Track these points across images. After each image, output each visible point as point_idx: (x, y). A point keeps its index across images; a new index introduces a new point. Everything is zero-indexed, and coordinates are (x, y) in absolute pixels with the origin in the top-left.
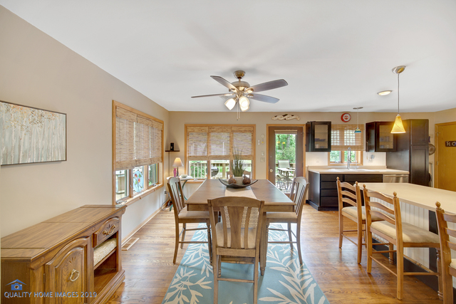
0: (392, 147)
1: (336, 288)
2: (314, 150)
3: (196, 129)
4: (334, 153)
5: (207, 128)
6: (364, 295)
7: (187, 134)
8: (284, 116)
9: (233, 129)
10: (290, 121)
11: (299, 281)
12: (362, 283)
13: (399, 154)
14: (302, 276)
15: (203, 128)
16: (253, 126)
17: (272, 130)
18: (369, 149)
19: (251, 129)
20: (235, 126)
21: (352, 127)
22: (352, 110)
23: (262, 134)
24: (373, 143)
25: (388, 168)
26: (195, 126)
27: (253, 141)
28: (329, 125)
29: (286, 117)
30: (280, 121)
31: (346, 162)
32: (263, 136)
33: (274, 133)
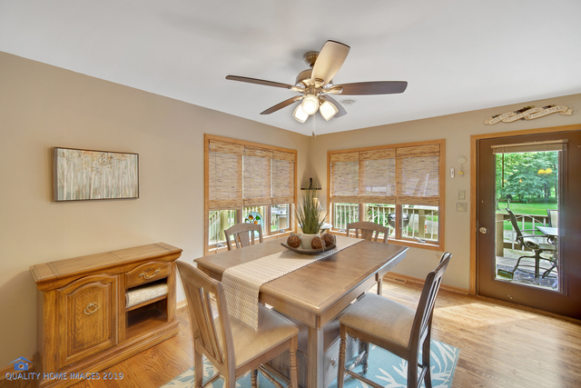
3: (341, 157)
5: (356, 154)
7: (331, 165)
9: (400, 151)
15: (351, 154)
16: (440, 143)
17: (486, 147)
19: (436, 149)
20: (403, 145)
23: (460, 157)
26: (340, 152)
27: (441, 171)
32: (462, 160)
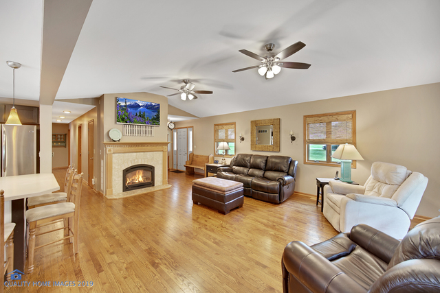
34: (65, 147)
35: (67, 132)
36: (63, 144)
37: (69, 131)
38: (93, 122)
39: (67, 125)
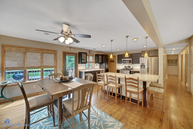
0: (101, 62)
1: (104, 108)
2: (82, 63)
3: (14, 49)
4: (87, 64)
5: (24, 49)
6: (110, 107)
7: (4, 52)
8: (70, 48)
10: (72, 51)
11: (94, 112)
12: (108, 103)
13: (103, 64)
14: (94, 110)
16: (56, 51)
17: (65, 54)
18: (96, 63)
19: (55, 53)
20: (45, 50)
21: (92, 55)
22: (92, 50)
23: (60, 55)
24: (97, 61)
25: (100, 68)
27: (56, 58)
28: (86, 53)
29: (71, 49)
30: (68, 50)
31: (90, 67)
32: (61, 56)
33: (66, 55)
34: (176, 65)
35: (177, 59)
36: (176, 64)
37: (178, 58)
38: (187, 52)
39: (177, 55)
